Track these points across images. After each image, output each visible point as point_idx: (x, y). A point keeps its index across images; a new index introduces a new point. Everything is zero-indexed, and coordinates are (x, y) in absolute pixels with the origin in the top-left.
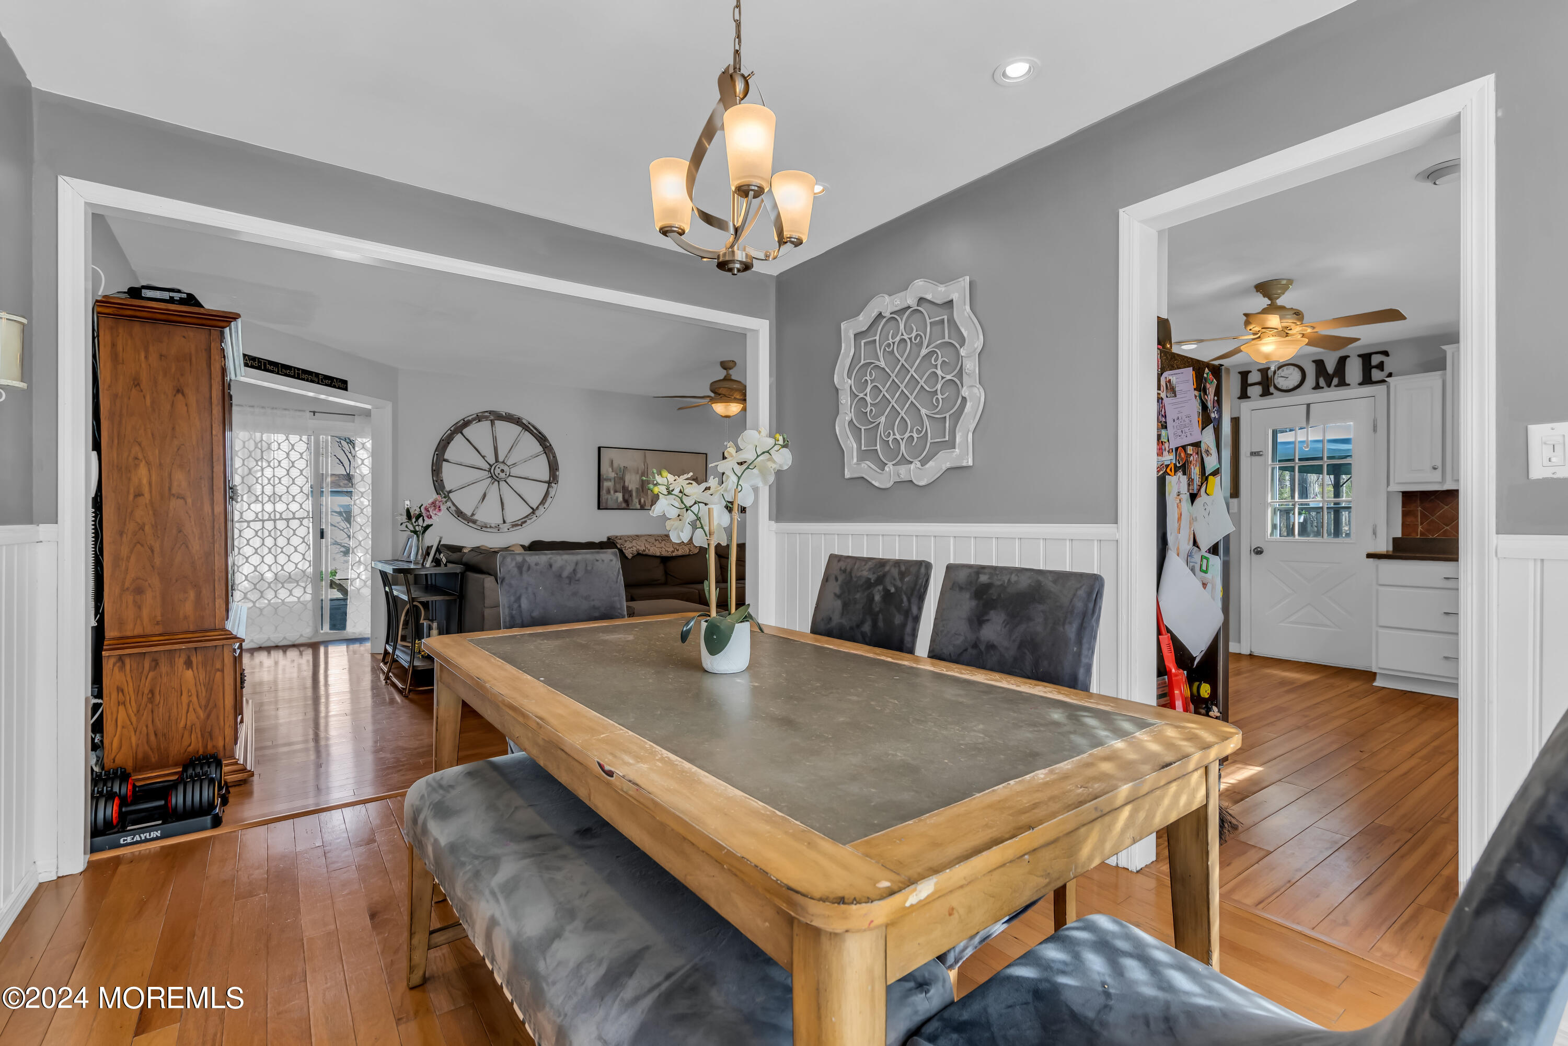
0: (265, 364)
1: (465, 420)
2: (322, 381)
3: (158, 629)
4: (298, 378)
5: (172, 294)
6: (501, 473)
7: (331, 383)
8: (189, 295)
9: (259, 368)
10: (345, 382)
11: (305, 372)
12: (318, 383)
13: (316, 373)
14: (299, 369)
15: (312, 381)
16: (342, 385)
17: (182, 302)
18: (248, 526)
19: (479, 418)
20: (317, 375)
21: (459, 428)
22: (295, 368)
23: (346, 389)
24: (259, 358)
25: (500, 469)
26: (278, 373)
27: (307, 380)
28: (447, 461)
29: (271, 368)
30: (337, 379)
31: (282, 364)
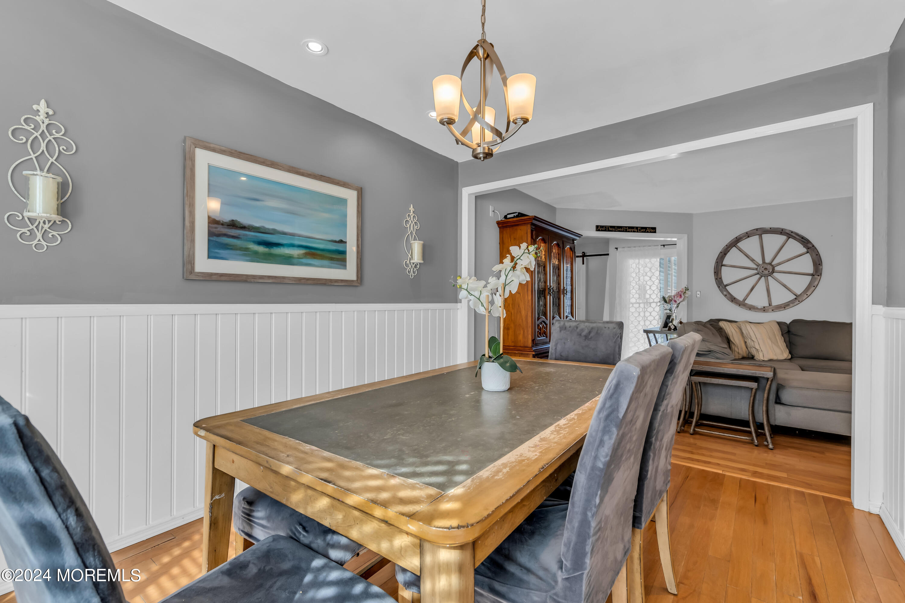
0: (608, 228)
1: (738, 237)
2: (640, 230)
3: (513, 344)
4: (626, 231)
5: (514, 214)
6: (764, 271)
7: (645, 231)
8: (519, 213)
9: (605, 230)
10: (655, 228)
11: (630, 228)
12: (638, 232)
13: (636, 227)
14: (626, 227)
15: (634, 232)
16: (653, 230)
17: (517, 216)
18: (633, 306)
19: (748, 235)
20: (637, 228)
21: (735, 243)
22: (624, 227)
23: (655, 232)
24: (605, 226)
25: (764, 268)
26: (615, 231)
27: (631, 232)
28: (725, 265)
29: (611, 229)
30: (649, 228)
31: (617, 226)
